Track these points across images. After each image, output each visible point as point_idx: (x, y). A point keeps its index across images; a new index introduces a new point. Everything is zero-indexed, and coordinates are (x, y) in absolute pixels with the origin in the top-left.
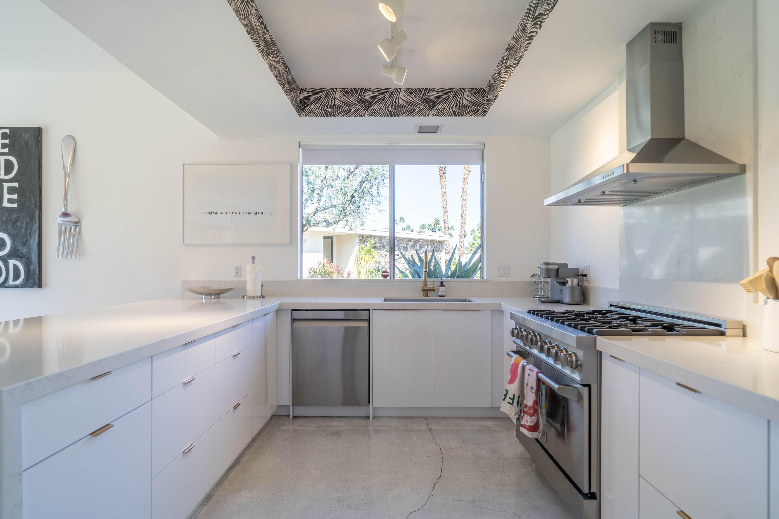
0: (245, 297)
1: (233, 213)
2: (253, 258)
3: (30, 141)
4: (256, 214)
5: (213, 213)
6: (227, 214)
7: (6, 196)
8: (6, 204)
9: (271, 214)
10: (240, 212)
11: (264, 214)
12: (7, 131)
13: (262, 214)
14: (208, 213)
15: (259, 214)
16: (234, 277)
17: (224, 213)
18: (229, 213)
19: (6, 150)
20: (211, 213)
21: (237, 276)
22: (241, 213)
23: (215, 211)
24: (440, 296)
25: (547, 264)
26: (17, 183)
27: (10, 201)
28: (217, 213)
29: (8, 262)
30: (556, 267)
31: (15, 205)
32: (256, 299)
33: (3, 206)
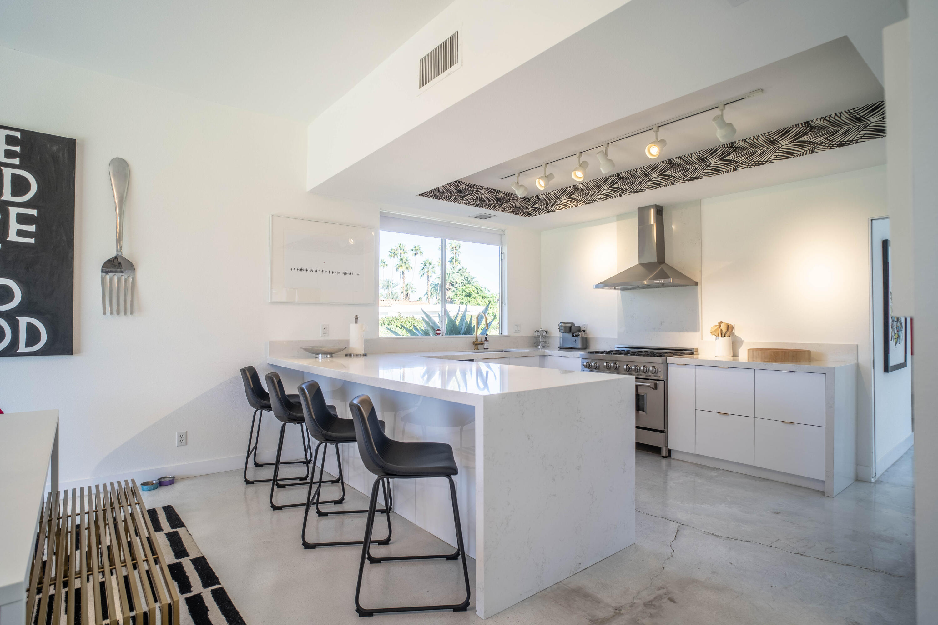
0: (352, 355)
1: (323, 271)
2: (357, 318)
3: (61, 155)
4: (345, 274)
5: (303, 270)
6: (317, 272)
7: (14, 226)
8: (12, 237)
9: (358, 275)
10: (329, 271)
11: (352, 274)
12: (18, 134)
13: (350, 274)
14: (298, 269)
15: (347, 274)
16: (322, 336)
17: (314, 271)
18: (319, 271)
19: (16, 161)
20: (301, 269)
21: (324, 336)
22: (331, 272)
23: (305, 269)
24: (484, 349)
25: (565, 323)
26: (36, 211)
27: (20, 233)
28: (307, 270)
29: (18, 321)
30: (570, 325)
31: (32, 241)
32: (362, 357)
33: (8, 239)
